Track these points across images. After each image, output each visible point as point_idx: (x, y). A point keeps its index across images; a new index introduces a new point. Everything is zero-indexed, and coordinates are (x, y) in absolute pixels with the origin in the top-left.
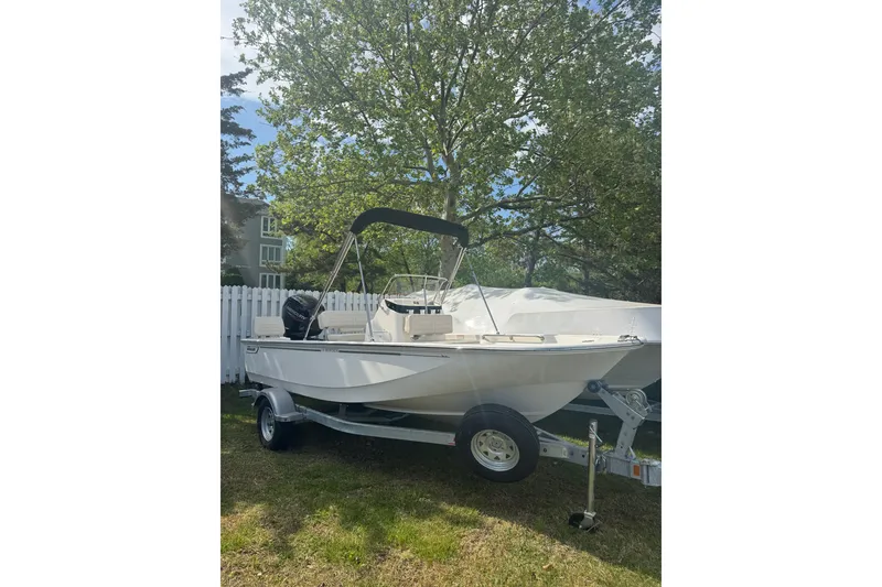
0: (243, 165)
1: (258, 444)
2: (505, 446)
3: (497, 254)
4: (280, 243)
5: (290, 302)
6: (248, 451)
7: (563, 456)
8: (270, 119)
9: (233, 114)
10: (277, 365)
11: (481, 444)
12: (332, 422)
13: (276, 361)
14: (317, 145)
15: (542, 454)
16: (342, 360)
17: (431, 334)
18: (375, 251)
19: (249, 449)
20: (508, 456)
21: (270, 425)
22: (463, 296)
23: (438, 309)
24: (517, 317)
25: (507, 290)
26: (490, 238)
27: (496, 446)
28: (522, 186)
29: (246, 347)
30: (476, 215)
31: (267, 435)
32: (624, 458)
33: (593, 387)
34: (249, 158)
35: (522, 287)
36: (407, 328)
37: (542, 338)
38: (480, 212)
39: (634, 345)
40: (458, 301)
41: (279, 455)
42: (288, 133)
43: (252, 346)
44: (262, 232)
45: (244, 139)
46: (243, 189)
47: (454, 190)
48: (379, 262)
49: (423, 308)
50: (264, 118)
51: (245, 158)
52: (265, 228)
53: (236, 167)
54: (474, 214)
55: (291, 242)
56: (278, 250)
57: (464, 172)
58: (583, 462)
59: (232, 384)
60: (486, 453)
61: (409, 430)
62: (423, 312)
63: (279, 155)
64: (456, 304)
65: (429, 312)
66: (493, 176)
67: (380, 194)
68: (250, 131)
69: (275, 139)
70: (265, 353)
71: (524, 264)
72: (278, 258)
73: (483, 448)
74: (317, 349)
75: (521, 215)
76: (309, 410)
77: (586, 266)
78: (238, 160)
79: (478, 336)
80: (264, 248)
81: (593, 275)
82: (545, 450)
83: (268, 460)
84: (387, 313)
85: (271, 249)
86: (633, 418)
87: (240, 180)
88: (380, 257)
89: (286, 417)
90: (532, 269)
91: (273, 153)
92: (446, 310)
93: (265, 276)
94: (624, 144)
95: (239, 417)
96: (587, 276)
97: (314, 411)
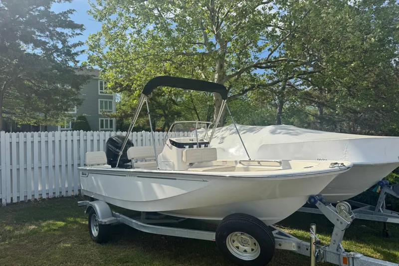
0: (78, 49)
1: (89, 239)
2: (250, 243)
3: (256, 100)
4: (111, 98)
5: (111, 140)
6: (81, 244)
7: (293, 249)
8: (96, 17)
9: (69, 15)
10: (101, 185)
11: (234, 241)
12: (135, 224)
13: (100, 183)
14: (127, 32)
15: (277, 247)
16: (140, 183)
17: (202, 162)
18: (173, 101)
19: (84, 242)
20: (252, 250)
21: (96, 226)
22: (228, 132)
23: (206, 144)
24: (263, 147)
25: (258, 127)
26: (249, 90)
27: (244, 243)
28: (270, 52)
29: (81, 173)
30: (239, 74)
31: (95, 232)
32: (335, 251)
33: (312, 200)
34: (83, 44)
35: (269, 125)
36: (184, 159)
37: (280, 163)
38: (241, 72)
39: (341, 170)
40: (224, 136)
41: (102, 246)
42: (109, 25)
43: (85, 172)
44: (99, 91)
45: (78, 31)
46: (79, 65)
47: (222, 58)
48: (177, 108)
49: (195, 144)
50: (92, 16)
51: (81, 44)
52: (101, 88)
53: (73, 51)
54: (237, 73)
55: (119, 97)
56: (111, 102)
57: (229, 44)
58: (307, 253)
59: (76, 196)
60: (238, 247)
61: (186, 230)
62: (195, 146)
63: (103, 40)
64: (223, 138)
65: (200, 147)
66: (251, 45)
67: (173, 63)
68: (82, 25)
69: (101, 30)
70: (93, 177)
71: (275, 105)
72: (111, 107)
73: (236, 244)
74: (124, 174)
75: (272, 71)
76: (121, 216)
77: (321, 105)
78: (75, 46)
79: (236, 162)
80: (102, 102)
81: (325, 111)
82: (280, 245)
83: (94, 250)
84: (171, 148)
85: (106, 102)
86: (341, 223)
87: (77, 58)
88: (177, 105)
89: (106, 221)
90: (280, 110)
91: (99, 39)
92: (214, 144)
93: (103, 120)
94: (341, 19)
95: (78, 220)
96: (321, 112)
97: (124, 217)
